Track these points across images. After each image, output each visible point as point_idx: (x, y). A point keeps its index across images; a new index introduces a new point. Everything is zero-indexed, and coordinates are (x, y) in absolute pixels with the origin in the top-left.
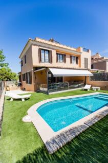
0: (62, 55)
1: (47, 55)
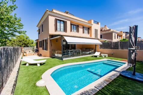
0: (76, 25)
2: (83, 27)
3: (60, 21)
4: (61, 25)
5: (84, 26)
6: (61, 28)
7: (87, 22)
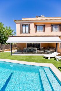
1: (27, 28)
2: (52, 26)
3: (25, 25)
4: (26, 29)
5: (52, 24)
6: (26, 30)
7: (60, 18)
